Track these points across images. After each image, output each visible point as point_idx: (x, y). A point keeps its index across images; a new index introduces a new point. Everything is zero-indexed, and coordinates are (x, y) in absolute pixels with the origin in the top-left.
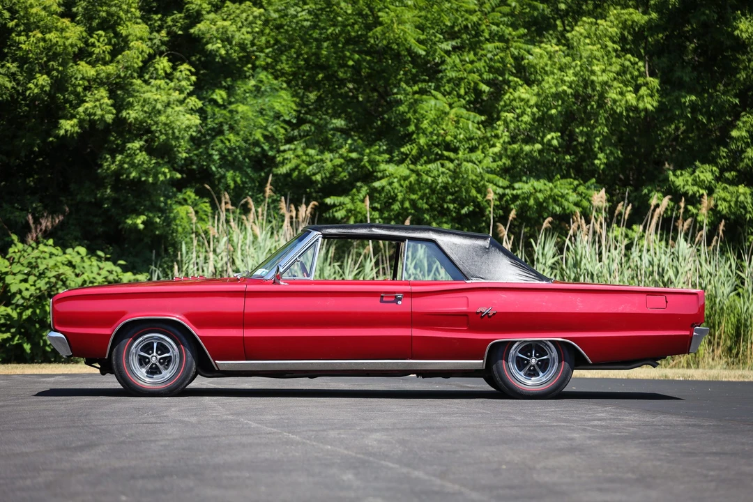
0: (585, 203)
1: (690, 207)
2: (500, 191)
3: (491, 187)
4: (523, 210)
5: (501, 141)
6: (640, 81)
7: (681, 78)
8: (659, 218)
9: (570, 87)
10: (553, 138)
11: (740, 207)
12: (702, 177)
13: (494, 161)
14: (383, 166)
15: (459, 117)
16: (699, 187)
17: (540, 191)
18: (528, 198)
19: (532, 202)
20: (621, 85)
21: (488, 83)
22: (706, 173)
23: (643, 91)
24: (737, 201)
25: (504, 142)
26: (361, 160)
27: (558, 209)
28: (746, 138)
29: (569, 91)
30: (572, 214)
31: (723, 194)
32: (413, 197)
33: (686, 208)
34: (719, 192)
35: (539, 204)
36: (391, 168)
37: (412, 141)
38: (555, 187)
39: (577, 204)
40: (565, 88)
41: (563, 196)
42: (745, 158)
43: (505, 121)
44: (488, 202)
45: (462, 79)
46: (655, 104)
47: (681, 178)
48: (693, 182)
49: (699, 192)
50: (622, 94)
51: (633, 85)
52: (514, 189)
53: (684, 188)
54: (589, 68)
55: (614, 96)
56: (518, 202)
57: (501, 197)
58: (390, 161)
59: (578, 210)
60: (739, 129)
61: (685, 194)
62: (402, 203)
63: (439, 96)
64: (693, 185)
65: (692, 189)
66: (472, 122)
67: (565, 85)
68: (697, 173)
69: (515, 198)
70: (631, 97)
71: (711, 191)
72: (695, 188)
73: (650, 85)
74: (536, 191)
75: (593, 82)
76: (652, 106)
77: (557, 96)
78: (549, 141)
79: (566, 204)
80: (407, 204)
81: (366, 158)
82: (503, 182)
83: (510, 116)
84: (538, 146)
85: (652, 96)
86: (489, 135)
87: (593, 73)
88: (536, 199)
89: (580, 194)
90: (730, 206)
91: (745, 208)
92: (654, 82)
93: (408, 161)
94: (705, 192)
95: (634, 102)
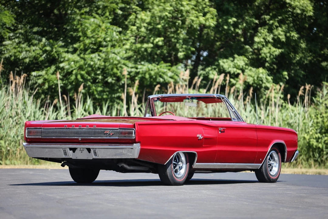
0: (176, 77)
1: (232, 80)
2: (130, 70)
3: (125, 68)
4: (142, 80)
5: (130, 41)
6: (206, 10)
7: (228, 9)
8: (219, 86)
9: (170, 13)
10: (159, 41)
11: (260, 80)
12: (239, 63)
13: (126, 53)
14: (64, 55)
15: (107, 29)
16: (237, 68)
17: (152, 70)
18: (145, 73)
19: (147, 76)
20: (197, 12)
21: (121, 9)
22: (241, 61)
23: (208, 16)
24: (258, 77)
25: (131, 42)
26: (52, 51)
27: (161, 80)
28: (262, 42)
29: (169, 15)
30: (169, 83)
31: (250, 73)
32: (83, 72)
33: (230, 80)
34: (247, 72)
35: (151, 77)
36: (69, 56)
37: (80, 41)
38: (161, 67)
39: (171, 77)
40: (167, 13)
41: (164, 73)
42: (262, 53)
43: (131, 30)
44: (123, 76)
45: (107, 7)
46: (215, 23)
47: (226, 64)
48: (234, 66)
49: (236, 71)
50: (197, 17)
51: (202, 12)
52: (137, 68)
53: (228, 69)
54: (180, 3)
55: (193, 18)
56: (140, 76)
57: (129, 73)
58: (67, 52)
59: (172, 81)
60: (259, 37)
61: (229, 73)
62: (76, 75)
63: (97, 16)
64: (233, 67)
65: (233, 70)
66: (114, 32)
67: (167, 12)
68: (236, 61)
69: (137, 73)
70: (202, 19)
71: (243, 71)
72: (235, 69)
73: (212, 13)
74: (149, 70)
75: (181, 10)
76: (214, 24)
77: (161, 18)
78: (157, 42)
79: (165, 77)
80: (79, 77)
81: (54, 50)
82: (131, 65)
83: (134, 28)
84: (151, 45)
85: (213, 18)
86: (122, 38)
87: (182, 5)
88: (150, 74)
89: (173, 72)
90: (254, 80)
91: (262, 81)
92: (214, 11)
93: (78, 52)
94: (240, 72)
95: (204, 22)
